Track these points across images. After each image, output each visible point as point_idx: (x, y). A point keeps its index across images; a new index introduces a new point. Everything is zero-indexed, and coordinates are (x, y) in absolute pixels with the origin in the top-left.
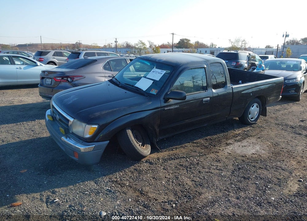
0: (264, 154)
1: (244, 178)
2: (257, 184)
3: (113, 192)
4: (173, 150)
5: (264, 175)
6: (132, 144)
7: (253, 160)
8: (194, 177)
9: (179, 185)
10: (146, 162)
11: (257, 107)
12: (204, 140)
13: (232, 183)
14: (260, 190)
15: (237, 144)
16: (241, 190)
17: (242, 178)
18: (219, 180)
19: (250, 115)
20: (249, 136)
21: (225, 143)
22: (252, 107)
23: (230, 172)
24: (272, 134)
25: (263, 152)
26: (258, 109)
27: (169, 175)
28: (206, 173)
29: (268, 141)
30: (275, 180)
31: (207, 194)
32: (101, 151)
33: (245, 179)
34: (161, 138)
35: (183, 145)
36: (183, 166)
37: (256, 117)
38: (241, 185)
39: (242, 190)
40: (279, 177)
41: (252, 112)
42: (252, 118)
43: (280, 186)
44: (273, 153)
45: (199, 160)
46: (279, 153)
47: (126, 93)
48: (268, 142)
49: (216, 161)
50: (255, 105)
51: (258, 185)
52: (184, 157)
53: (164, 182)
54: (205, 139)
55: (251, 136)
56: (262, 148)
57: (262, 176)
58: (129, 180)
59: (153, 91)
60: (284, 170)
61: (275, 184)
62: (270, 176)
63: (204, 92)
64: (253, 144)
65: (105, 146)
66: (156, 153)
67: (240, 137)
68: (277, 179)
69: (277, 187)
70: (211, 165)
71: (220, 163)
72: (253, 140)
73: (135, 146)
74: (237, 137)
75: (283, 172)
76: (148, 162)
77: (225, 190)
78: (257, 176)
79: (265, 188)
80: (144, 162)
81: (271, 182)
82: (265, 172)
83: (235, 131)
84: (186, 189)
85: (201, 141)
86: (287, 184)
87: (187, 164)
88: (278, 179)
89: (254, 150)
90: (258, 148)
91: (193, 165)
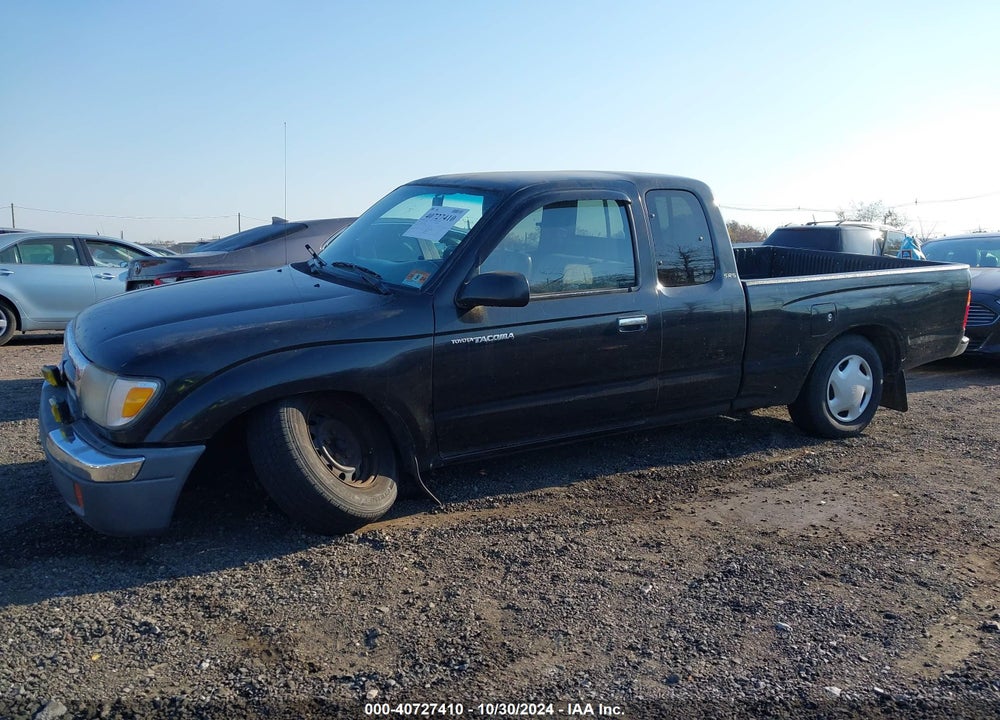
0: (859, 528)
1: (736, 606)
2: (785, 630)
3: (159, 635)
4: (493, 507)
5: (829, 600)
6: (293, 460)
7: (801, 547)
8: (524, 593)
9: (442, 621)
10: (363, 539)
11: (862, 369)
12: (632, 479)
13: (671, 624)
14: (787, 653)
15: (757, 494)
16: (700, 650)
17: (725, 604)
18: (622, 611)
19: (835, 400)
20: (817, 472)
21: (713, 489)
22: (842, 368)
23: (685, 583)
24: (918, 467)
25: (857, 521)
26: (869, 378)
27: (426, 584)
28: (582, 581)
29: (892, 488)
30: (874, 620)
31: (544, 658)
32: (174, 484)
33: (739, 611)
34: (445, 457)
35: (539, 492)
36: (498, 557)
37: (861, 410)
38: (708, 634)
39: (704, 652)
40: (895, 611)
41: (839, 389)
42: (844, 414)
43: (886, 645)
44: (897, 527)
45: (576, 540)
46: (924, 529)
47: (318, 286)
48: (891, 492)
49: (646, 545)
50: (855, 362)
51: (785, 635)
52: (521, 529)
53: (385, 609)
54: (637, 474)
55: (828, 472)
56: (855, 509)
57: (817, 602)
58: (255, 597)
59: (412, 276)
60: (925, 585)
61: (867, 635)
62: (853, 604)
63: (621, 292)
64: (826, 496)
65: (189, 464)
66: (421, 516)
67: (778, 475)
68: (881, 619)
69: (871, 645)
70: (617, 559)
71: (660, 552)
72: (831, 483)
73: (306, 471)
74: (769, 472)
75: (920, 592)
76: (370, 541)
77: (631, 647)
78: (792, 603)
79: (814, 647)
80: (352, 542)
81: (849, 626)
82: (838, 591)
83: (770, 455)
84: (463, 638)
85: (620, 481)
86: (925, 637)
87: (519, 551)
88: (888, 616)
89: (820, 515)
90: (840, 508)
91: (539, 556)
